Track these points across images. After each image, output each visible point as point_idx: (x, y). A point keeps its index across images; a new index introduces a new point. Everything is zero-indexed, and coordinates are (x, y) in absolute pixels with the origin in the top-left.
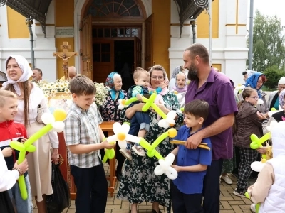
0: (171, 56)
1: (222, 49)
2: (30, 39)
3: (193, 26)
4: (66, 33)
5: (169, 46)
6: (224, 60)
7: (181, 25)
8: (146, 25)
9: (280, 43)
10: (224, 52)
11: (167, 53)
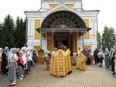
0: (77, 44)
1: (91, 42)
2: (40, 40)
3: (83, 37)
4: (50, 38)
5: (77, 41)
6: (91, 45)
7: (80, 36)
8: (70, 36)
9: (114, 36)
10: (91, 43)
11: (76, 43)
